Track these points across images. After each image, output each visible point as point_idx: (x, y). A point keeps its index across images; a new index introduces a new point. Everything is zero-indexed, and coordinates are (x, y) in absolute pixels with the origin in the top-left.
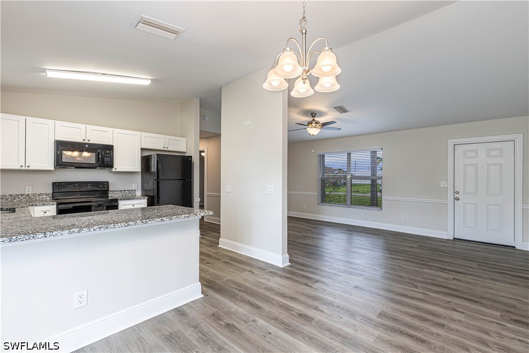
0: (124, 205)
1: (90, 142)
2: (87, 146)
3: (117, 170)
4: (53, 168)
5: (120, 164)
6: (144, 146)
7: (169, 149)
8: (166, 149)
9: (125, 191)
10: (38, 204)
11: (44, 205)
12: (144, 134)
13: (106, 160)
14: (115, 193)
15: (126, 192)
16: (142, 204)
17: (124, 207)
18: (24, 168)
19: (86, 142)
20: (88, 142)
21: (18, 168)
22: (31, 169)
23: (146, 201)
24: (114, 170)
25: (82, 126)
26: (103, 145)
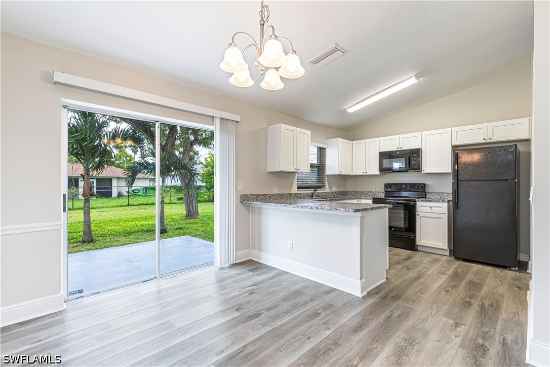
0: (421, 206)
1: (403, 149)
2: (398, 153)
3: (426, 172)
4: (378, 173)
5: (427, 167)
6: (456, 143)
8: (488, 141)
9: (443, 193)
10: (363, 197)
11: (366, 199)
12: (456, 129)
13: (414, 162)
14: (432, 194)
15: (445, 194)
16: (441, 207)
17: (422, 208)
18: (365, 174)
19: (399, 149)
20: (400, 149)
21: (362, 174)
22: (368, 174)
23: (445, 205)
24: (423, 172)
25: (397, 137)
26: (411, 150)
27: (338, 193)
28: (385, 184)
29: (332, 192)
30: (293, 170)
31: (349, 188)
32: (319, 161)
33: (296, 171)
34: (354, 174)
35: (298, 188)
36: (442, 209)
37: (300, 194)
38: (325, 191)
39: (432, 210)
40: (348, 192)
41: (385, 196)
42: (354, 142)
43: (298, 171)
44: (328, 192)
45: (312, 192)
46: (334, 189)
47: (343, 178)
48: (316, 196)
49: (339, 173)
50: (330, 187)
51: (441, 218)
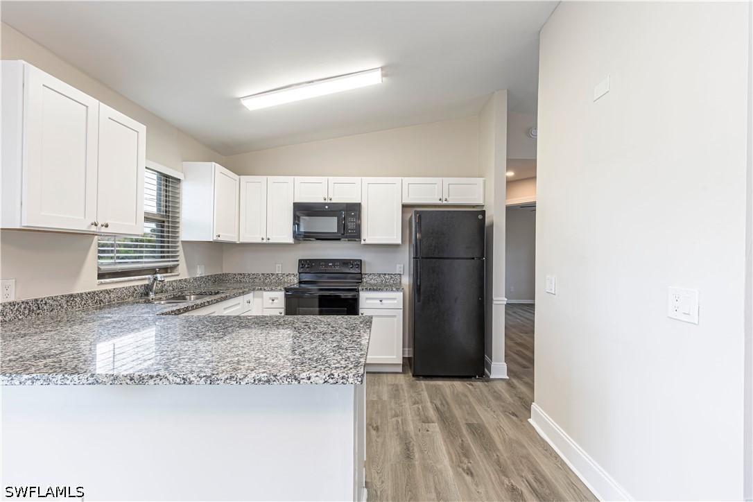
0: (367, 299)
1: (333, 201)
2: (327, 207)
3: (368, 242)
4: (291, 240)
5: (370, 235)
6: (408, 201)
7: (451, 202)
8: (444, 202)
9: (385, 274)
10: (266, 288)
11: (272, 290)
12: (407, 180)
13: (351, 225)
14: (371, 277)
15: (387, 276)
16: (395, 299)
17: (368, 301)
18: (265, 241)
19: (326, 202)
20: (329, 201)
21: (260, 241)
22: (270, 241)
23: (400, 294)
24: (363, 242)
25: (323, 179)
26: (347, 204)
27: (206, 279)
28: (300, 261)
29: (195, 279)
30: (83, 226)
31: (231, 266)
32: (163, 209)
33: (94, 229)
34: (243, 240)
35: (101, 276)
36: (395, 302)
37: (108, 292)
38: (178, 278)
39: (382, 304)
40: (227, 275)
41: (300, 282)
42: (242, 177)
43: (104, 230)
44: (185, 280)
45: (146, 282)
46: (200, 272)
47: (219, 248)
48: (156, 293)
49: (215, 238)
50: (190, 267)
51: (395, 316)
